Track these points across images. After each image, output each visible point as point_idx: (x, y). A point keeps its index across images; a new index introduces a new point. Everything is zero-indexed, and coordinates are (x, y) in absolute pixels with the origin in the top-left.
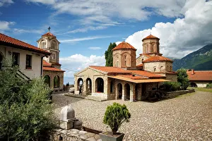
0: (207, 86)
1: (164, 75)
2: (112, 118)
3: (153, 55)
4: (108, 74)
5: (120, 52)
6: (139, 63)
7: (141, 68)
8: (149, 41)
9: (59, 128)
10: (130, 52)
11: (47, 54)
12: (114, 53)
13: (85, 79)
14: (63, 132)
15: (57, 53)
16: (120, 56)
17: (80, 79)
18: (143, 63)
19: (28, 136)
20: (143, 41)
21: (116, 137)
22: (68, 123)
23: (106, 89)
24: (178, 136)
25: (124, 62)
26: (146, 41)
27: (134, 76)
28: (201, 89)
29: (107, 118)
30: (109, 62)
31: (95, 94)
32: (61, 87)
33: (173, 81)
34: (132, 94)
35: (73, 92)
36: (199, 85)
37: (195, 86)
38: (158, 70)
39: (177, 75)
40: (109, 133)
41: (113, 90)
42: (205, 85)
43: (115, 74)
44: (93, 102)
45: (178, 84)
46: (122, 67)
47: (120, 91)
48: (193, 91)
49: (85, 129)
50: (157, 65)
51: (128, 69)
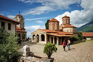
0: (91, 39)
1: (72, 34)
2: (47, 50)
3: (67, 25)
4: (47, 33)
5: (52, 23)
6: (60, 28)
7: (61, 31)
8: (65, 18)
9: (22, 56)
10: (56, 23)
11: (18, 23)
12: (49, 23)
13: (36, 35)
14: (24, 58)
15: (24, 24)
16: (52, 25)
17: (34, 35)
18: (63, 28)
19: (6, 60)
20: (62, 18)
21: (50, 60)
22: (27, 53)
23: (45, 40)
24: (80, 60)
25: (54, 28)
26: (64, 19)
27: (58, 33)
28: (88, 40)
29: (45, 50)
30: (47, 28)
31: (41, 42)
32: (26, 39)
33: (76, 36)
34: (57, 42)
35: (31, 41)
36: (87, 39)
37: (86, 39)
38: (69, 31)
39: (78, 33)
40: (46, 58)
41: (49, 40)
42: (90, 39)
43: (50, 33)
44: (40, 45)
45: (78, 38)
46: (53, 30)
47: (52, 41)
48: (85, 41)
49: (35, 56)
50: (69, 29)
51: (56, 30)
